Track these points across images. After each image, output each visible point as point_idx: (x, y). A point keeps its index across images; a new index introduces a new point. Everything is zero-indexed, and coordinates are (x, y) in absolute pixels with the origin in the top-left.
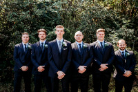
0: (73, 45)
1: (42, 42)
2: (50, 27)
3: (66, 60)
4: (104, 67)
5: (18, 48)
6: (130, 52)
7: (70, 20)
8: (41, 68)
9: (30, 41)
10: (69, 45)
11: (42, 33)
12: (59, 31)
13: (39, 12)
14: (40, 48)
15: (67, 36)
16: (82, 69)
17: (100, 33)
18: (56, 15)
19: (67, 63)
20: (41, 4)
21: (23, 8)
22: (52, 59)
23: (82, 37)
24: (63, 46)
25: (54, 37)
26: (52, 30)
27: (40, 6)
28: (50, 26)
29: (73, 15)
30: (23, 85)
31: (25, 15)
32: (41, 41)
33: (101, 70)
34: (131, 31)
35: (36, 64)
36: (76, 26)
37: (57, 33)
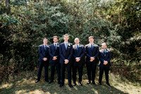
11: (55, 38)
16: (78, 59)
18: (64, 25)
20: (54, 17)
22: (62, 53)
24: (68, 46)
28: (60, 33)
33: (91, 61)
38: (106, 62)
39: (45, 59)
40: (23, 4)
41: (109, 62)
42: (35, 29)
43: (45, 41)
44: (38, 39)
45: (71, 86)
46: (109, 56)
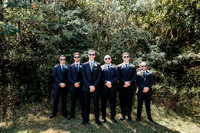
1: (77, 63)
4: (127, 84)
18: (85, 37)
27: (70, 28)
35: (73, 81)
38: (146, 89)
39: (62, 85)
40: (25, 6)
41: (151, 89)
42: (43, 42)
44: (48, 56)
45: (99, 123)
46: (151, 80)
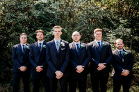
0: (71, 45)
2: (47, 28)
3: (64, 60)
4: (101, 66)
5: (16, 49)
6: (128, 51)
7: (67, 21)
8: (39, 68)
9: (28, 41)
10: (67, 45)
11: (39, 34)
12: (57, 31)
13: (36, 13)
14: (38, 48)
15: (65, 36)
16: (80, 68)
17: (97, 33)
18: (53, 16)
19: (65, 63)
20: (38, 5)
21: (20, 9)
22: (50, 59)
23: (79, 37)
24: (61, 47)
25: (52, 37)
26: (49, 31)
27: (37, 7)
28: (47, 26)
29: (71, 15)
30: (22, 85)
31: (23, 16)
32: (39, 42)
33: (99, 69)
34: (129, 30)
35: (35, 64)
36: (74, 26)
37: (54, 33)
43: (23, 37)
